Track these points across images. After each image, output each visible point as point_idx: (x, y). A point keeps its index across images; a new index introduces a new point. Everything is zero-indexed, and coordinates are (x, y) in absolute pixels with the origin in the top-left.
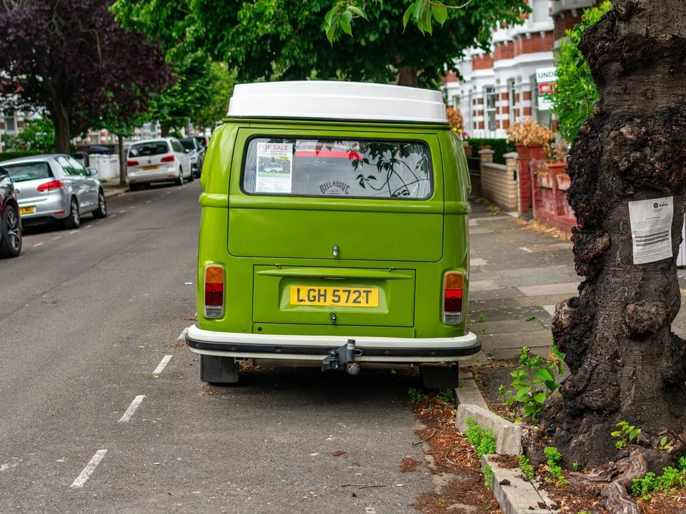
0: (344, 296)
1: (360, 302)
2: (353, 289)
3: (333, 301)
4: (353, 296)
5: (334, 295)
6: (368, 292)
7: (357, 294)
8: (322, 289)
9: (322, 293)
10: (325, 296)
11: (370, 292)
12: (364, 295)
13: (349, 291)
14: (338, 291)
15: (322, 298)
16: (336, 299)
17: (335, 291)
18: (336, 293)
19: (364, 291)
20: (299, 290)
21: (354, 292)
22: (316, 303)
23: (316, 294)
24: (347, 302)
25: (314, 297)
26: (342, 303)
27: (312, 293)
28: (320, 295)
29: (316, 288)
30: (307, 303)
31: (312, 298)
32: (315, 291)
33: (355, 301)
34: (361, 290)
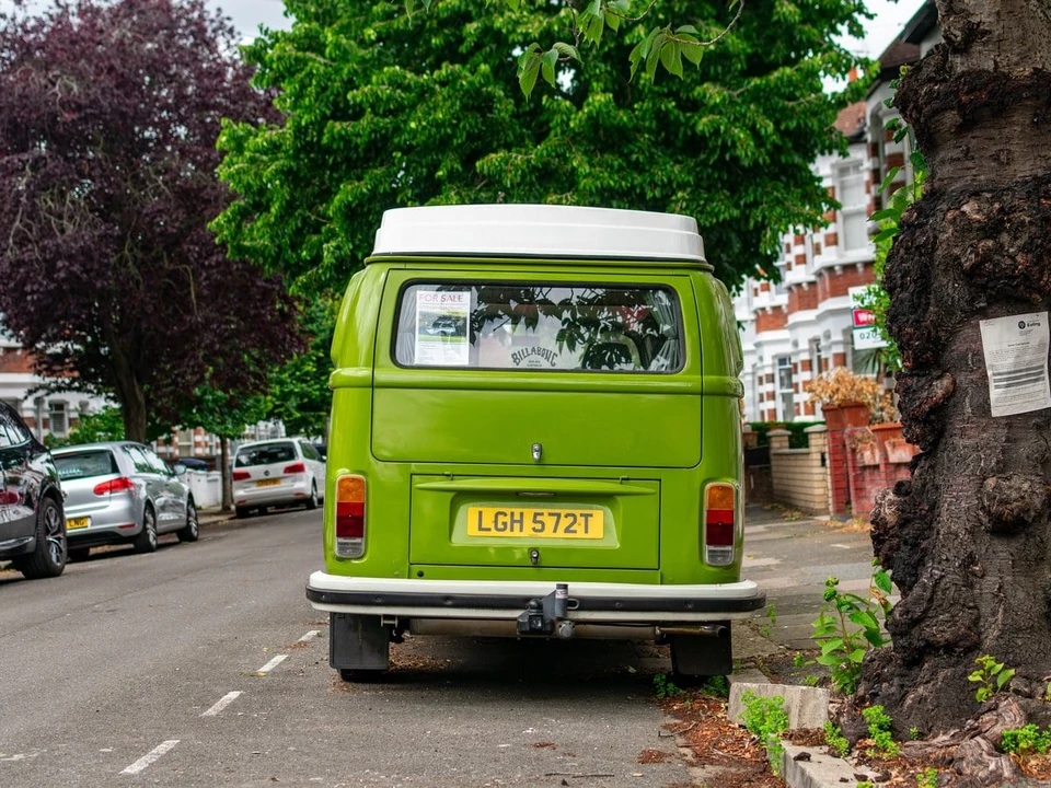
0: (550, 522)
1: (575, 532)
2: (563, 512)
3: (534, 529)
4: (565, 522)
5: (535, 521)
6: (587, 516)
7: (571, 519)
8: (517, 511)
9: (517, 517)
10: (521, 522)
11: (591, 515)
12: (581, 520)
13: (559, 516)
14: (542, 514)
15: (517, 526)
16: (539, 526)
17: (536, 515)
18: (539, 518)
19: (581, 515)
20: (480, 513)
21: (566, 516)
22: (507, 533)
23: (508, 519)
24: (555, 531)
25: (505, 524)
26: (548, 532)
27: (501, 519)
28: (513, 521)
29: (508, 511)
30: (494, 532)
31: (500, 526)
32: (505, 515)
33: (567, 530)
34: (577, 512)
